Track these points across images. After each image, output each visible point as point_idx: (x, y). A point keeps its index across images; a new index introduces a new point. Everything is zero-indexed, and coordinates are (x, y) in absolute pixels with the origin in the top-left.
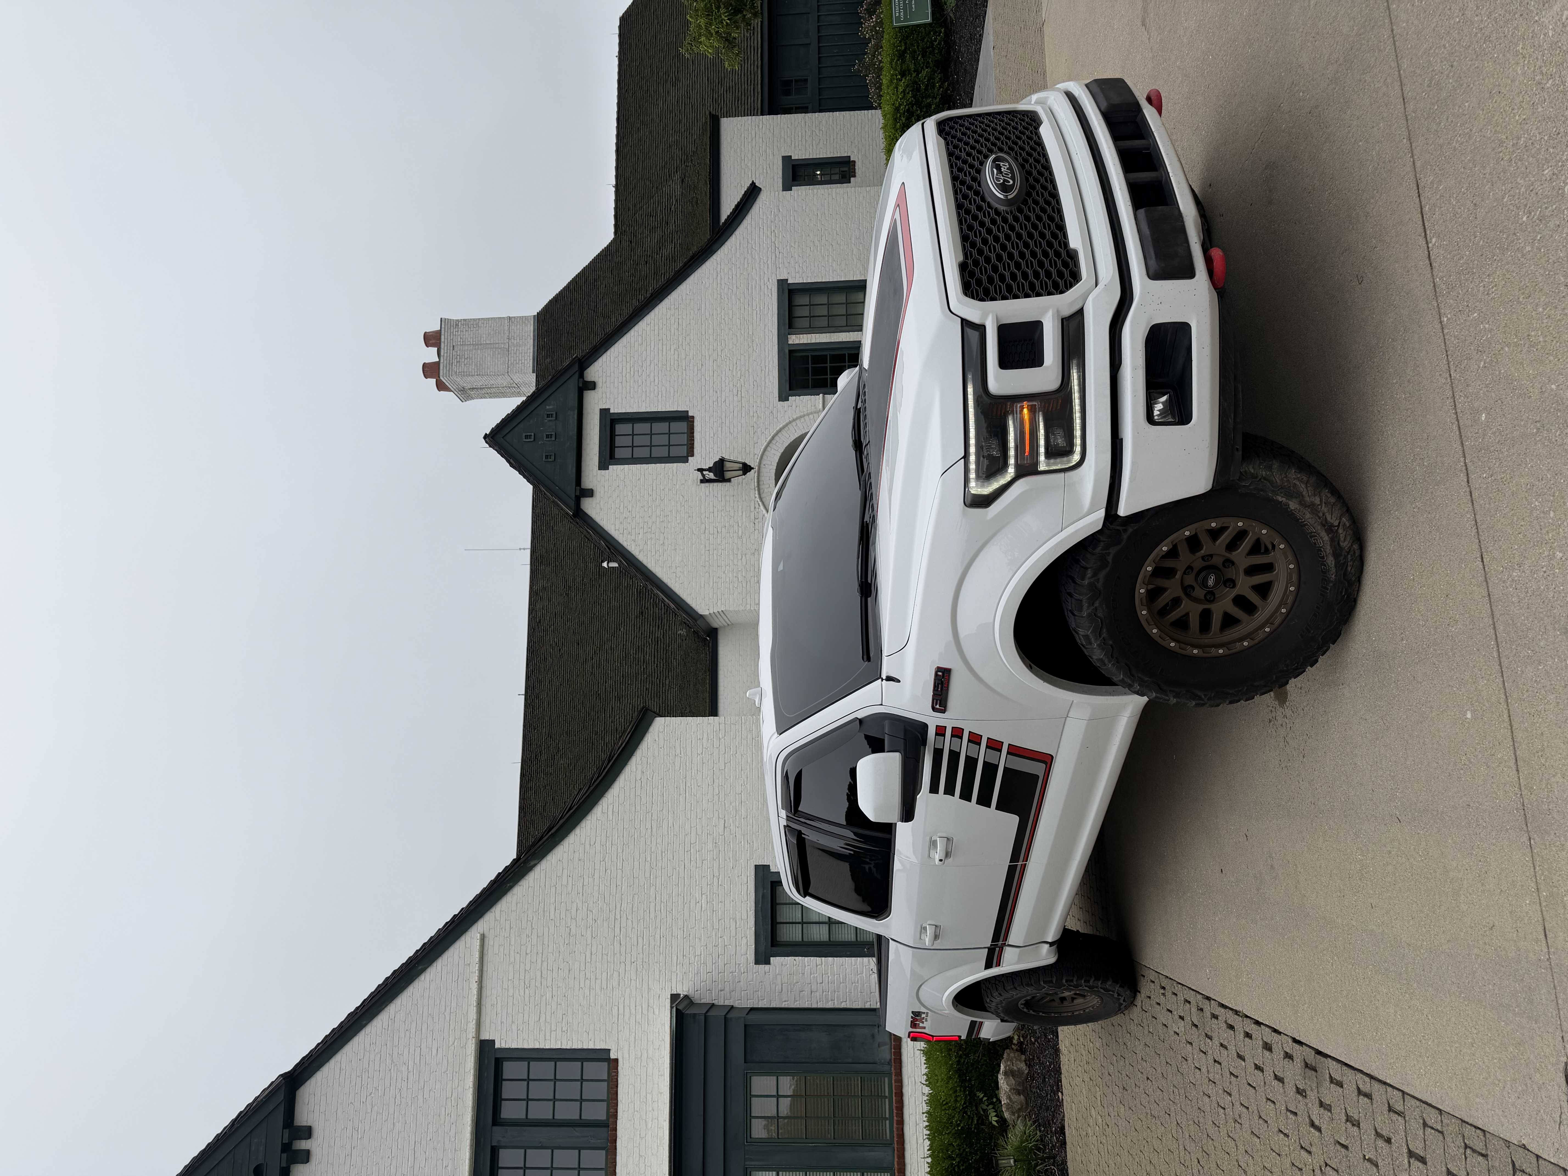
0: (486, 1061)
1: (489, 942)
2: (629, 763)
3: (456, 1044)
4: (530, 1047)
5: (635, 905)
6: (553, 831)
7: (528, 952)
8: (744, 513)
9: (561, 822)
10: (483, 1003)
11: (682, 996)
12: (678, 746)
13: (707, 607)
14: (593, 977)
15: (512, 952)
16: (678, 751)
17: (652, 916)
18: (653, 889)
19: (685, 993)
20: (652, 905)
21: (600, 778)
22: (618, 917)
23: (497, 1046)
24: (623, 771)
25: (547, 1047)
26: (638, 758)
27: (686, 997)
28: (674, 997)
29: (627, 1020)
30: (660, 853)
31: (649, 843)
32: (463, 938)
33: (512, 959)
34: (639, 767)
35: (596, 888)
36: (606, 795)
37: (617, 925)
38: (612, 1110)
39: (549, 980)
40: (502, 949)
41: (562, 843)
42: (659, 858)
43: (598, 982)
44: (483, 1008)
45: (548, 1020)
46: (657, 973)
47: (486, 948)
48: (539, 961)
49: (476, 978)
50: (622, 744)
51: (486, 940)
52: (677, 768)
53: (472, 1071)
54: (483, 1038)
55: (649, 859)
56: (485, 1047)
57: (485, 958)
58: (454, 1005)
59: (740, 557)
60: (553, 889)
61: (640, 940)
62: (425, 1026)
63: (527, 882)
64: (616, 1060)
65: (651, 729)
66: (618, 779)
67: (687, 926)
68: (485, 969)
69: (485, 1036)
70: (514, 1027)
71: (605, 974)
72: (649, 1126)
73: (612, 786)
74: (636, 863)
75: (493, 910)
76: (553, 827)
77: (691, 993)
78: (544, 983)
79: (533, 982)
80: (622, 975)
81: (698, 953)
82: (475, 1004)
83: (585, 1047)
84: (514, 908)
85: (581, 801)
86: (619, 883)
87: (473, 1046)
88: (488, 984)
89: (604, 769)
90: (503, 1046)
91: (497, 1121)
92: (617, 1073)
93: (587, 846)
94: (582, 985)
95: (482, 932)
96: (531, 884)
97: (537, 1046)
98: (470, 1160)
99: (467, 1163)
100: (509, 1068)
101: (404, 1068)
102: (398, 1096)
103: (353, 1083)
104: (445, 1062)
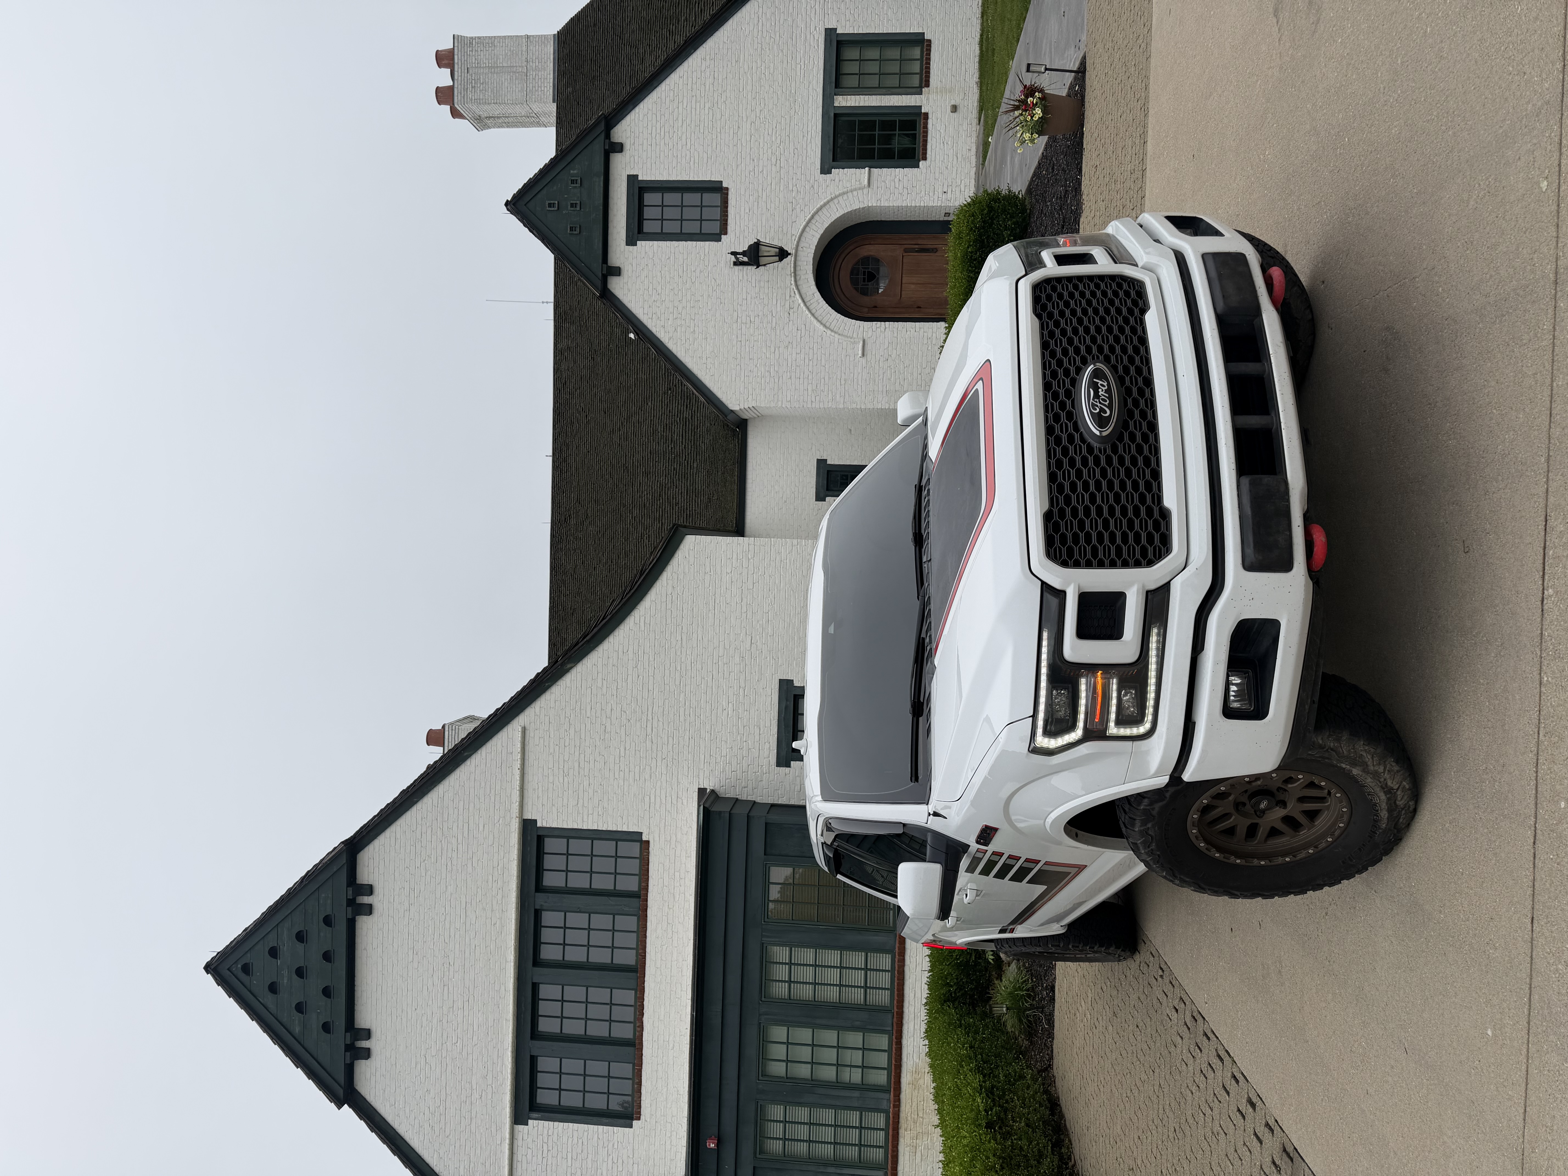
0: (529, 838)
1: (530, 734)
2: (660, 578)
3: (501, 821)
4: (569, 827)
5: (666, 709)
6: (588, 638)
7: (567, 744)
8: (779, 302)
9: (596, 630)
10: (526, 787)
11: (708, 790)
12: (707, 564)
13: (738, 402)
14: (627, 770)
15: (551, 744)
16: (708, 569)
17: (682, 719)
18: (682, 695)
19: (712, 788)
20: (682, 710)
21: (632, 591)
22: (650, 718)
23: (539, 825)
24: (655, 585)
25: (585, 828)
26: (669, 574)
27: (713, 791)
28: (701, 791)
29: (658, 808)
30: (690, 664)
31: (679, 653)
32: (505, 730)
33: (552, 750)
34: (670, 582)
35: (629, 692)
36: (638, 607)
37: (649, 725)
38: (643, 884)
39: (586, 770)
40: (542, 741)
41: (597, 649)
42: (689, 668)
43: (632, 774)
44: (526, 792)
45: (586, 805)
46: (686, 769)
47: (527, 740)
48: (577, 753)
49: (518, 765)
50: (653, 560)
51: (527, 732)
52: (707, 585)
53: (516, 846)
54: (525, 818)
55: (679, 668)
56: (528, 827)
57: (527, 748)
58: (498, 787)
59: (773, 349)
60: (589, 690)
61: (671, 739)
62: (472, 805)
63: (564, 682)
64: (648, 842)
65: (682, 546)
66: (649, 592)
67: (714, 730)
68: (526, 757)
69: (528, 816)
70: (554, 809)
71: (637, 768)
72: (677, 899)
73: (644, 599)
74: (667, 672)
75: (533, 705)
76: (588, 634)
77: (717, 788)
78: (582, 772)
79: (571, 772)
80: (653, 769)
81: (724, 753)
82: (518, 788)
83: (619, 830)
84: (552, 705)
85: (614, 611)
86: (651, 688)
87: (517, 825)
88: (529, 771)
89: (636, 583)
90: (545, 825)
91: (539, 888)
92: (648, 853)
93: (621, 653)
94: (617, 776)
95: (523, 725)
96: (568, 684)
97: (575, 827)
98: (516, 920)
99: (514, 921)
100: (550, 845)
101: (454, 841)
102: (449, 864)
103: (408, 851)
104: (491, 836)
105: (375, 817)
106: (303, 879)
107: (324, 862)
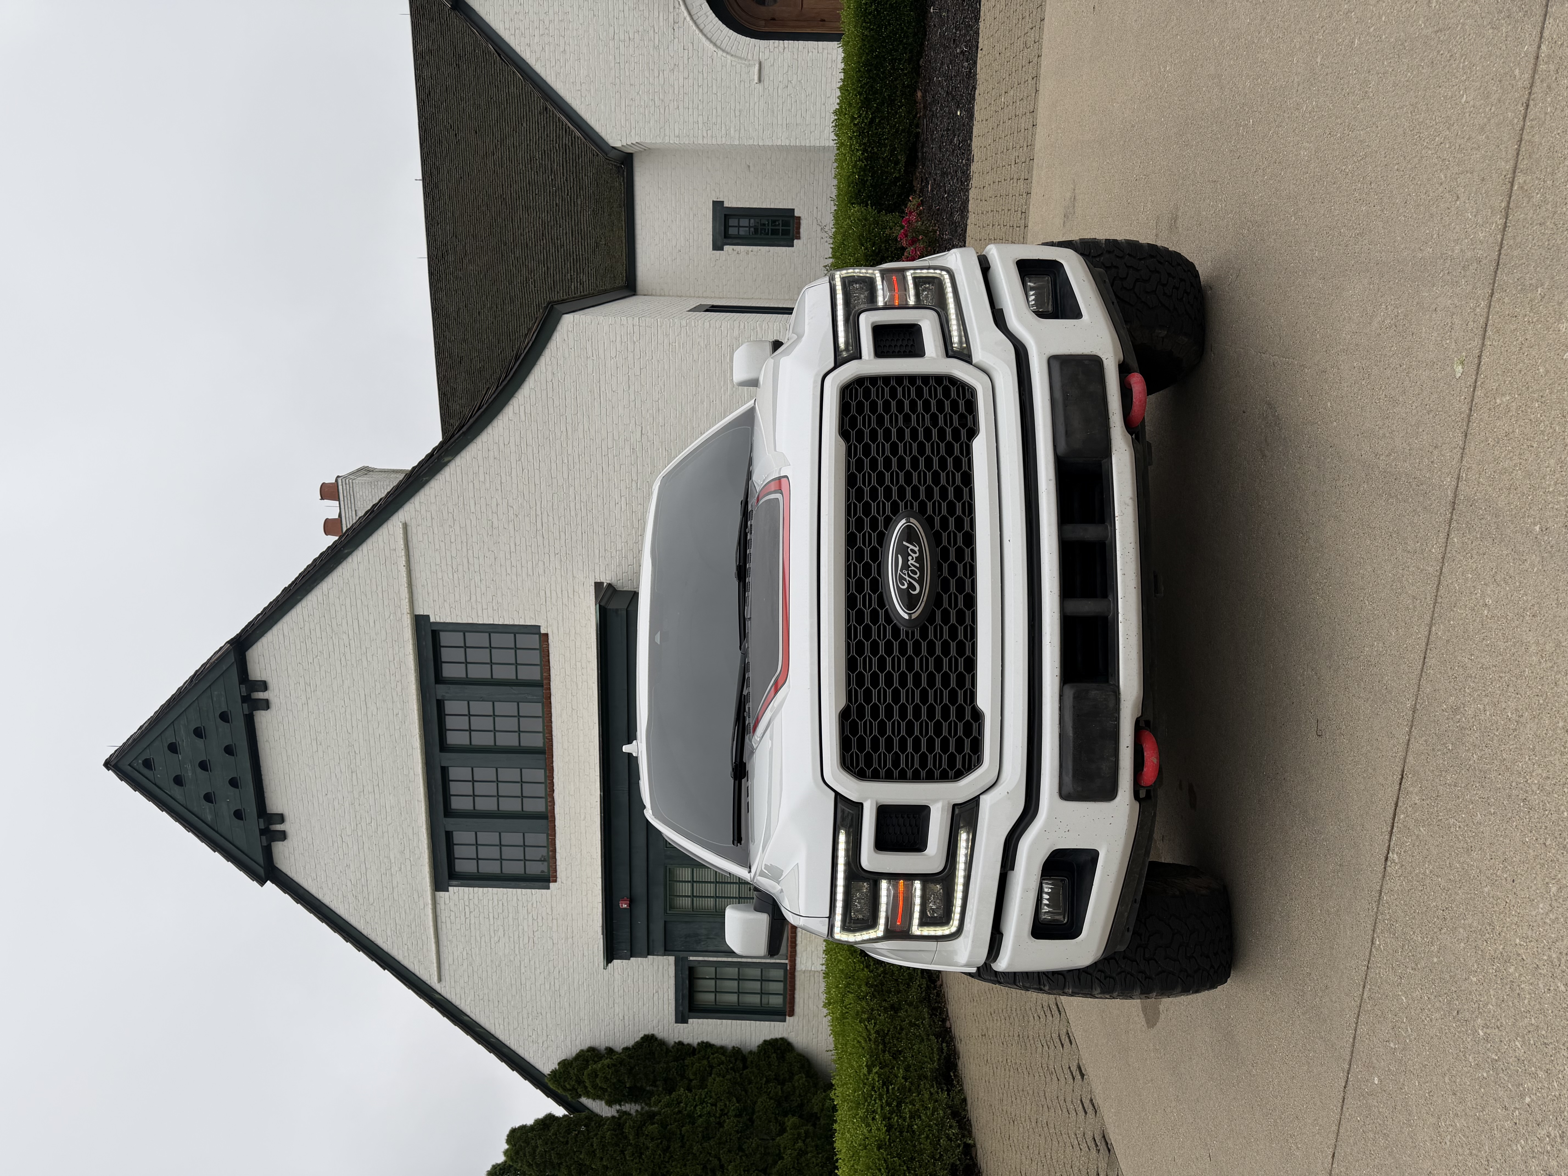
0: (423, 633)
1: (412, 530)
2: (538, 363)
3: (391, 617)
4: (464, 622)
5: (555, 503)
6: (464, 429)
7: (453, 540)
8: (661, 15)
9: (471, 421)
10: (414, 583)
11: (605, 584)
12: (589, 347)
13: (619, 138)
14: (519, 566)
15: (436, 541)
16: (590, 353)
17: (573, 513)
18: (572, 489)
19: (608, 582)
20: (572, 505)
21: (508, 378)
22: (539, 513)
23: (432, 620)
24: (533, 371)
25: (480, 623)
26: (548, 359)
27: (610, 585)
28: (598, 585)
29: (555, 603)
30: (577, 456)
31: (565, 445)
32: (385, 526)
33: (437, 547)
34: (549, 368)
35: (514, 486)
36: (516, 395)
37: (539, 521)
38: (545, 674)
39: (477, 566)
40: (426, 537)
41: (475, 441)
42: (577, 460)
43: (524, 569)
44: (414, 588)
45: (479, 600)
46: (580, 564)
47: (409, 537)
48: (465, 549)
49: (402, 561)
50: (528, 343)
51: (409, 528)
52: (590, 370)
53: (411, 642)
54: (417, 613)
55: (566, 461)
56: (420, 623)
57: (410, 545)
58: (385, 584)
59: (656, 73)
60: (471, 485)
61: (562, 534)
62: (359, 602)
63: (443, 477)
64: (547, 635)
65: (559, 328)
66: (527, 379)
67: (608, 524)
68: (411, 554)
69: (420, 611)
70: (447, 606)
71: (530, 563)
72: (579, 687)
73: (522, 387)
74: (554, 466)
75: (412, 501)
76: (464, 426)
77: (614, 582)
78: (471, 568)
79: (460, 568)
80: (547, 564)
81: (619, 548)
82: (406, 585)
83: (516, 623)
84: (433, 500)
85: (490, 400)
86: (537, 482)
87: (409, 621)
88: (416, 568)
89: (511, 369)
90: (438, 620)
91: (439, 679)
92: (548, 645)
93: (502, 445)
94: (509, 571)
95: (403, 521)
96: (448, 479)
97: (470, 621)
98: (418, 710)
99: (416, 712)
100: (445, 638)
101: (345, 637)
102: (343, 659)
103: (298, 647)
104: (383, 632)
105: (258, 615)
106: (192, 678)
107: (211, 661)
